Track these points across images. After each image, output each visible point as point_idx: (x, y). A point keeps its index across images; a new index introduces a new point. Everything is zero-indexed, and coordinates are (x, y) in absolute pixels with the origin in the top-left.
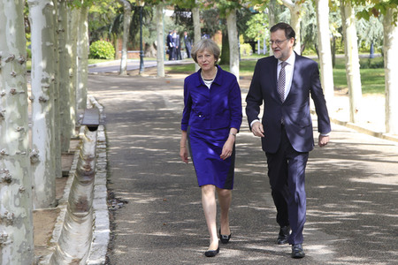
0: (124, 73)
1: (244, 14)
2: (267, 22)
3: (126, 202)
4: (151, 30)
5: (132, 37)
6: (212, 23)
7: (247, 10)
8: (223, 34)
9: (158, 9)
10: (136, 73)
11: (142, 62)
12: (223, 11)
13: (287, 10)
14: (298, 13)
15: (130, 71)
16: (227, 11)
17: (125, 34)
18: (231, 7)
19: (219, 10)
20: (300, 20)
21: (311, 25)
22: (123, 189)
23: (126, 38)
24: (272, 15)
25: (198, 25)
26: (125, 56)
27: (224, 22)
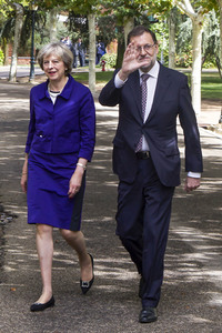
0: (13, 80)
1: (142, 22)
2: (167, 32)
3: (16, 216)
4: (42, 36)
5: (23, 42)
6: (109, 31)
7: (145, 18)
8: (119, 43)
9: (52, 14)
10: (26, 80)
11: (32, 69)
12: (120, 19)
13: (189, 20)
14: (201, 24)
15: (19, 78)
16: (125, 18)
17: (16, 39)
18: (130, 15)
19: (116, 17)
20: (202, 31)
21: (213, 37)
22: (13, 202)
23: (17, 44)
24: (173, 25)
25: (94, 31)
26: (15, 62)
27: (121, 30)
